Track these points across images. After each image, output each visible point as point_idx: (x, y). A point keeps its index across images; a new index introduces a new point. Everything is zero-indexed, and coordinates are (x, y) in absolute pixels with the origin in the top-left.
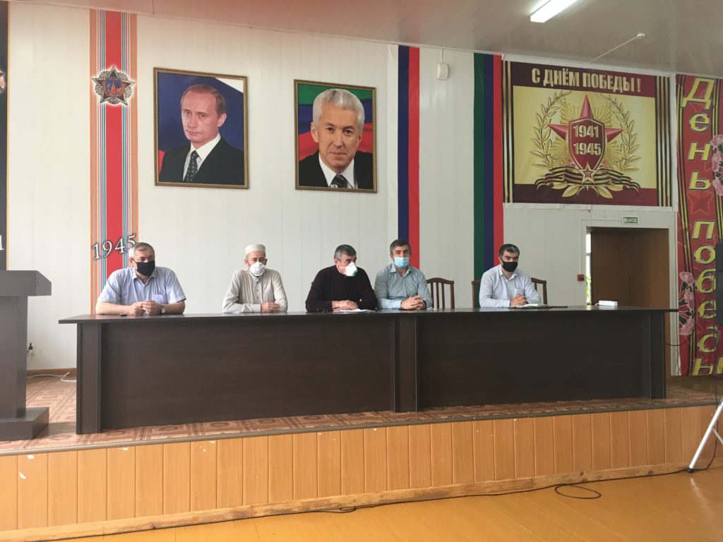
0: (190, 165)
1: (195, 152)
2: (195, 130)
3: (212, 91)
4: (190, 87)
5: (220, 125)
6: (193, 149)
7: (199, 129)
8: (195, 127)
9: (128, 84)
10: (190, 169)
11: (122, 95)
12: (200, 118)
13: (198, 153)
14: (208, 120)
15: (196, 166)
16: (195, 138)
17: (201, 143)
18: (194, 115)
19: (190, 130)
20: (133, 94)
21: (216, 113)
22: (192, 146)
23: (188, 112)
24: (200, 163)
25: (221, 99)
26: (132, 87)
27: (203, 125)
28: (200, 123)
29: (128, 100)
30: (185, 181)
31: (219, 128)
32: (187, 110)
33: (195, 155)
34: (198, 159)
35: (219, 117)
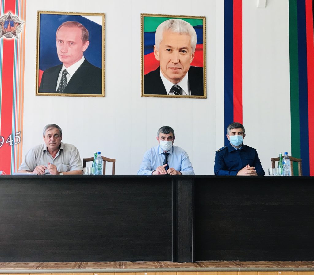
0: (62, 80)
1: (65, 71)
2: (66, 55)
3: (79, 26)
4: (63, 23)
5: (84, 50)
6: (64, 68)
7: (69, 54)
8: (67, 52)
9: (19, 24)
10: (61, 83)
11: (15, 32)
12: (69, 45)
13: (68, 72)
14: (75, 47)
15: (66, 81)
16: (66, 60)
17: (69, 64)
18: (65, 43)
19: (62, 54)
20: (22, 31)
21: (81, 41)
22: (63, 66)
23: (61, 41)
24: (69, 78)
25: (85, 31)
26: (22, 25)
27: (72, 51)
28: (69, 49)
29: (19, 35)
30: (58, 92)
31: (84, 52)
32: (60, 40)
34: (67, 76)
35: (84, 43)
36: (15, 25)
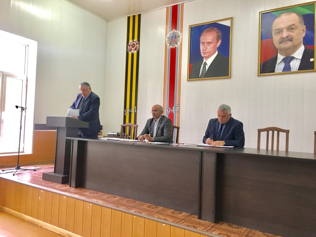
0: (203, 69)
1: (205, 62)
2: (206, 52)
3: (215, 30)
4: (205, 31)
5: (218, 46)
6: (204, 61)
7: (208, 51)
8: (206, 50)
9: (179, 36)
10: (203, 71)
11: (177, 42)
12: (208, 45)
13: (207, 63)
14: (212, 45)
15: (205, 69)
16: (206, 55)
17: (208, 57)
18: (206, 44)
19: (204, 52)
20: (181, 40)
21: (216, 40)
22: (204, 59)
23: (203, 43)
24: (207, 67)
25: (219, 33)
26: (181, 37)
27: (209, 48)
28: (208, 47)
29: (179, 43)
30: (200, 78)
31: (217, 48)
32: (203, 42)
33: (205, 64)
34: (206, 66)
35: (217, 42)
36: (177, 37)
